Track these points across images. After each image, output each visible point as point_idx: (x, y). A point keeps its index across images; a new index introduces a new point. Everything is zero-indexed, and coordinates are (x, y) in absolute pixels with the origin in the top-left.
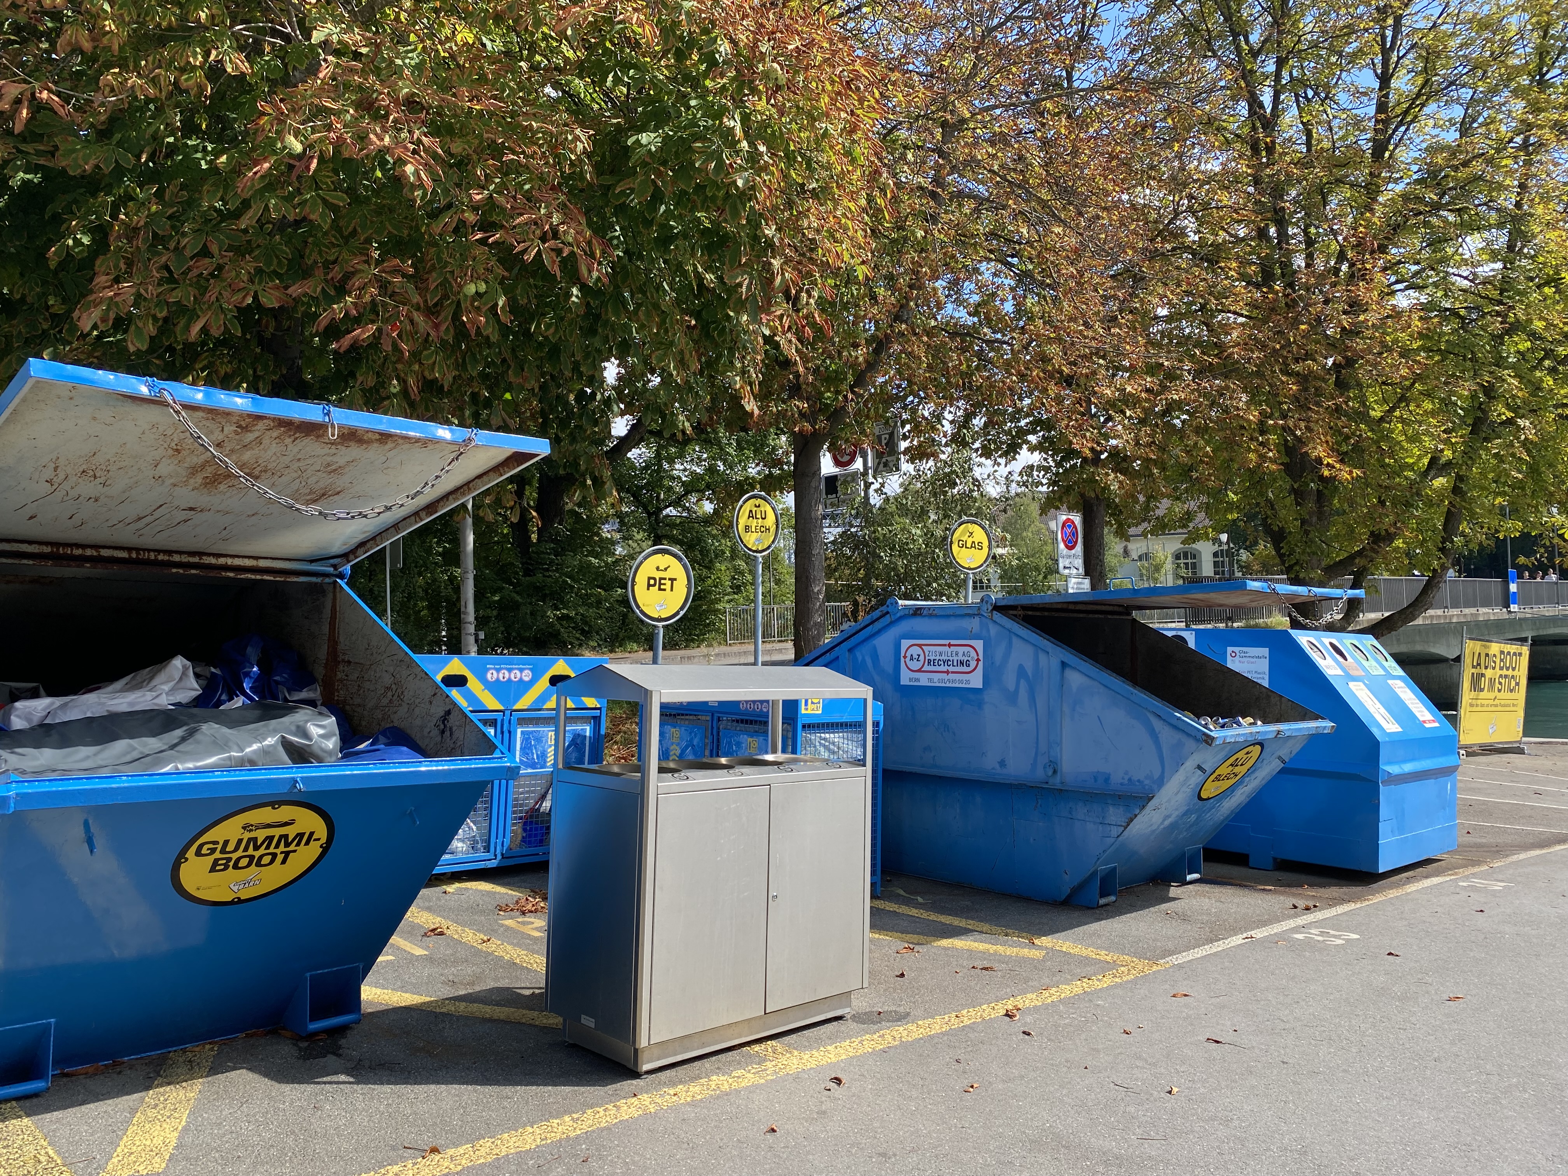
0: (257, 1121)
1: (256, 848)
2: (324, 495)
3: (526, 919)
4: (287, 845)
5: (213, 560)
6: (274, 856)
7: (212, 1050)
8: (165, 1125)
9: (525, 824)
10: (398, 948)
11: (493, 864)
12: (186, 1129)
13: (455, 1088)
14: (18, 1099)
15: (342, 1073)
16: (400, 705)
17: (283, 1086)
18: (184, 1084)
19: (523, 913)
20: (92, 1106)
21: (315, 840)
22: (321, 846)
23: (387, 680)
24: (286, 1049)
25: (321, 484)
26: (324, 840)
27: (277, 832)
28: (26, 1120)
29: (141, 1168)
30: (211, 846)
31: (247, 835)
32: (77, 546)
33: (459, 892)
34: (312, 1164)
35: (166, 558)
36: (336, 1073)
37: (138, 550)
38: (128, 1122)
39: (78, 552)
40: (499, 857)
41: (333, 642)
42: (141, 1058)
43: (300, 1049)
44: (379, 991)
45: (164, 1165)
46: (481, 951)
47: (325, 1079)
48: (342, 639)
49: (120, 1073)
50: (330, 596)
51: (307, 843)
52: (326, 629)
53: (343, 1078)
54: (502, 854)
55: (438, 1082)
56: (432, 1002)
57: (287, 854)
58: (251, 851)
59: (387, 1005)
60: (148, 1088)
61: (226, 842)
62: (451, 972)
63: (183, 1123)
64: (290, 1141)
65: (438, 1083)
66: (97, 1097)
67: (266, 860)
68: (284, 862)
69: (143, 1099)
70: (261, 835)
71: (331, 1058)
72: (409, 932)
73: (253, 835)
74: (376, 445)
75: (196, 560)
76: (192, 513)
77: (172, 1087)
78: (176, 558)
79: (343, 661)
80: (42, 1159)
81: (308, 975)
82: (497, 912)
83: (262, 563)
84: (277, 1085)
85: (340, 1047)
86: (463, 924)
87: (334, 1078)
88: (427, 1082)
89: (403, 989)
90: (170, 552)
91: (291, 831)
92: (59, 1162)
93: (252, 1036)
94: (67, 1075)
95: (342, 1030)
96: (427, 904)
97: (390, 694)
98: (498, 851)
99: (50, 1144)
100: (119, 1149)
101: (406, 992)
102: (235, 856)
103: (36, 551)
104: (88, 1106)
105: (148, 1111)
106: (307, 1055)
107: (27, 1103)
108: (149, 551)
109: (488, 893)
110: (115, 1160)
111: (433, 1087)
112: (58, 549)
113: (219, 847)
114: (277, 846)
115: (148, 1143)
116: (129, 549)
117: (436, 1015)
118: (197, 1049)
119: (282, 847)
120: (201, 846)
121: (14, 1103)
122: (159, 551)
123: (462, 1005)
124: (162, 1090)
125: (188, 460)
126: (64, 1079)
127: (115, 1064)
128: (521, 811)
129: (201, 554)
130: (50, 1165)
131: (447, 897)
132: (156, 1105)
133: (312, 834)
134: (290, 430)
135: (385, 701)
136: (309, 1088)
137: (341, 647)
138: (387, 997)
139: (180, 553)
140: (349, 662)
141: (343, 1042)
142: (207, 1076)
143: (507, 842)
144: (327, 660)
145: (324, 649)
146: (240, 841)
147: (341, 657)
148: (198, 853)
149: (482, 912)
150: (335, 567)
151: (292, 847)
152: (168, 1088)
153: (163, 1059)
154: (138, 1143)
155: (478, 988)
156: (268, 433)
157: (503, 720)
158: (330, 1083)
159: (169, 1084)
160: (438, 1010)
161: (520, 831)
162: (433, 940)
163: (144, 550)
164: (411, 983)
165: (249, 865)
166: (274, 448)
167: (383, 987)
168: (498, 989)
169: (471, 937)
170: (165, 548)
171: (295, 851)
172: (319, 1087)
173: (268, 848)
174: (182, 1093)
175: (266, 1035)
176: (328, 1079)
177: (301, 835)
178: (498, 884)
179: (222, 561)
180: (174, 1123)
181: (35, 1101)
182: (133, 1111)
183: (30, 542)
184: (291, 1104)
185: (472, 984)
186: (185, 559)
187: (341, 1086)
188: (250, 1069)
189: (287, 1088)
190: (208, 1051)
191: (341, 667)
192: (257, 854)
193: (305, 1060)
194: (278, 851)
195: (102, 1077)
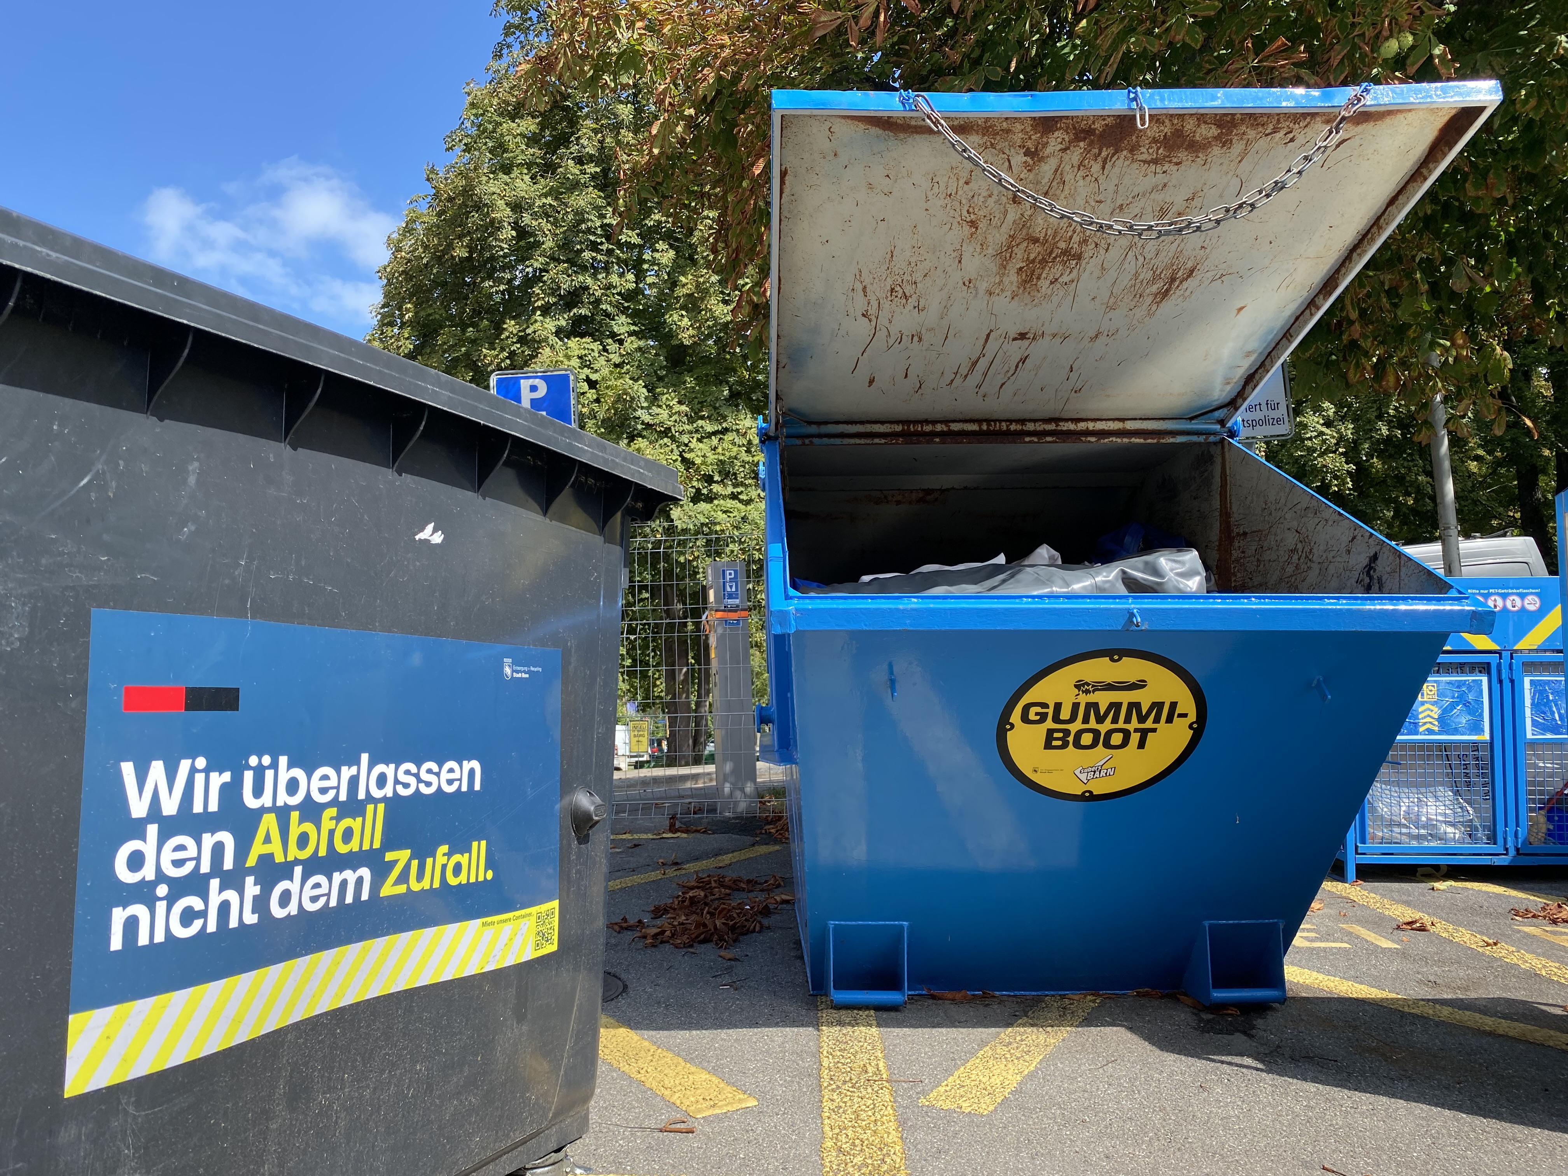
0: (1120, 1085)
1: (1100, 720)
2: (1173, 280)
3: (1558, 929)
4: (1142, 719)
5: (1071, 426)
6: (1127, 734)
7: (1094, 1001)
8: (1010, 1065)
9: (1550, 810)
10: (1358, 937)
11: (1503, 861)
12: (1032, 1076)
13: (1421, 1109)
14: (879, 1008)
15: (1248, 1056)
16: (1310, 568)
17: (1166, 1054)
18: (1049, 1029)
19: (1554, 922)
20: (944, 1030)
21: (1180, 716)
22: (1190, 727)
23: (1291, 540)
24: (1182, 1016)
25: (1164, 258)
26: (1192, 717)
27: (1125, 698)
28: (874, 1030)
29: (964, 1105)
30: (1039, 709)
31: (1083, 699)
32: (927, 422)
33: (1456, 891)
34: (1178, 1154)
35: (1019, 427)
36: (1242, 1055)
37: (988, 421)
38: (973, 1053)
39: (928, 428)
40: (1512, 852)
41: (1225, 514)
42: (1014, 996)
43: (1201, 1020)
44: (1321, 977)
45: (991, 1108)
46: (1483, 954)
47: (1223, 1058)
48: (1234, 509)
49: (988, 1005)
50: (1218, 460)
51: (1169, 720)
52: (1216, 503)
53: (1248, 1061)
54: (1517, 850)
55: (1392, 1094)
56: (1398, 999)
57: (1144, 733)
58: (1093, 724)
59: (1331, 992)
60: (1009, 1025)
61: (1058, 706)
62: (1433, 971)
63: (1032, 1068)
64: (1157, 1119)
65: (1394, 1096)
66: (953, 1023)
67: (1117, 739)
68: (1141, 745)
69: (999, 1034)
70: (1104, 699)
71: (1239, 1039)
72: (1376, 923)
73: (1092, 698)
74: (1216, 150)
75: (1052, 427)
76: (1026, 343)
77: (1035, 1029)
78: (1030, 427)
79: (1238, 534)
80: (870, 1069)
81: (1206, 923)
82: (1511, 916)
83: (1130, 425)
84: (1158, 1052)
85: (1253, 1027)
86: (1457, 923)
87: (1237, 1060)
88: (1376, 1091)
89: (1356, 979)
90: (1023, 421)
91: (1145, 698)
92: (884, 1076)
93: (1145, 995)
94: (933, 997)
95: (1261, 1008)
96: (1405, 898)
97: (1296, 557)
98: (1510, 844)
99: (885, 1057)
100: (951, 1079)
101: (1361, 983)
102: (1074, 727)
103: (889, 430)
104: (940, 1030)
105: (999, 1047)
106: (1206, 1028)
107: (885, 1015)
108: (1000, 421)
109: (1498, 896)
110: (941, 1089)
111: (1384, 1099)
112: (909, 427)
113: (1050, 711)
114: (1128, 720)
115: (984, 1080)
116: (979, 421)
117: (1403, 1015)
118: (1076, 997)
119: (1134, 724)
120: (1026, 708)
121: (872, 1012)
122: (1011, 421)
123: (1446, 1011)
124: (1022, 1030)
125: (990, 239)
126: (931, 1001)
127: (984, 996)
128: (1541, 793)
129: (1057, 420)
130: (874, 1078)
131: (1435, 894)
132: (1010, 1043)
133: (1174, 705)
134: (1091, 144)
135: (1290, 569)
136: (1199, 1064)
137: (1235, 517)
138: (1332, 985)
139: (1035, 421)
140: (1245, 534)
141: (1259, 1022)
142: (1077, 1026)
143: (1522, 832)
144: (1220, 540)
145: (1217, 526)
146: (1076, 706)
147: (1236, 530)
148: (1025, 719)
149: (1488, 915)
150: (1222, 422)
151: (1149, 724)
152: (1029, 1030)
153: (1038, 1000)
154: (973, 1077)
155: (1473, 995)
156: (1066, 157)
157: (1499, 665)
158: (1230, 1064)
159: (1032, 1025)
160: (1406, 1009)
161: (1542, 819)
162: (1407, 936)
163: (995, 421)
164: (1370, 976)
165: (1094, 745)
166: (1083, 188)
167: (1329, 973)
168: (1507, 1000)
169: (1466, 937)
170: (1018, 418)
171: (1154, 730)
172: (1212, 1064)
173: (1115, 720)
174: (1043, 1037)
175: (1161, 998)
176: (1229, 1059)
177: (1158, 706)
178: (1515, 888)
179: (1082, 426)
180: (1021, 1064)
181: (893, 1014)
182: (983, 1044)
183: (882, 423)
184: (1170, 1076)
185: (1467, 989)
186: (1040, 427)
187: (1244, 1070)
188: (1130, 1029)
189: (1170, 1058)
190: (1090, 1002)
191: (1236, 544)
192: (1104, 728)
193: (1203, 1032)
194: (1130, 727)
195: (967, 1006)
